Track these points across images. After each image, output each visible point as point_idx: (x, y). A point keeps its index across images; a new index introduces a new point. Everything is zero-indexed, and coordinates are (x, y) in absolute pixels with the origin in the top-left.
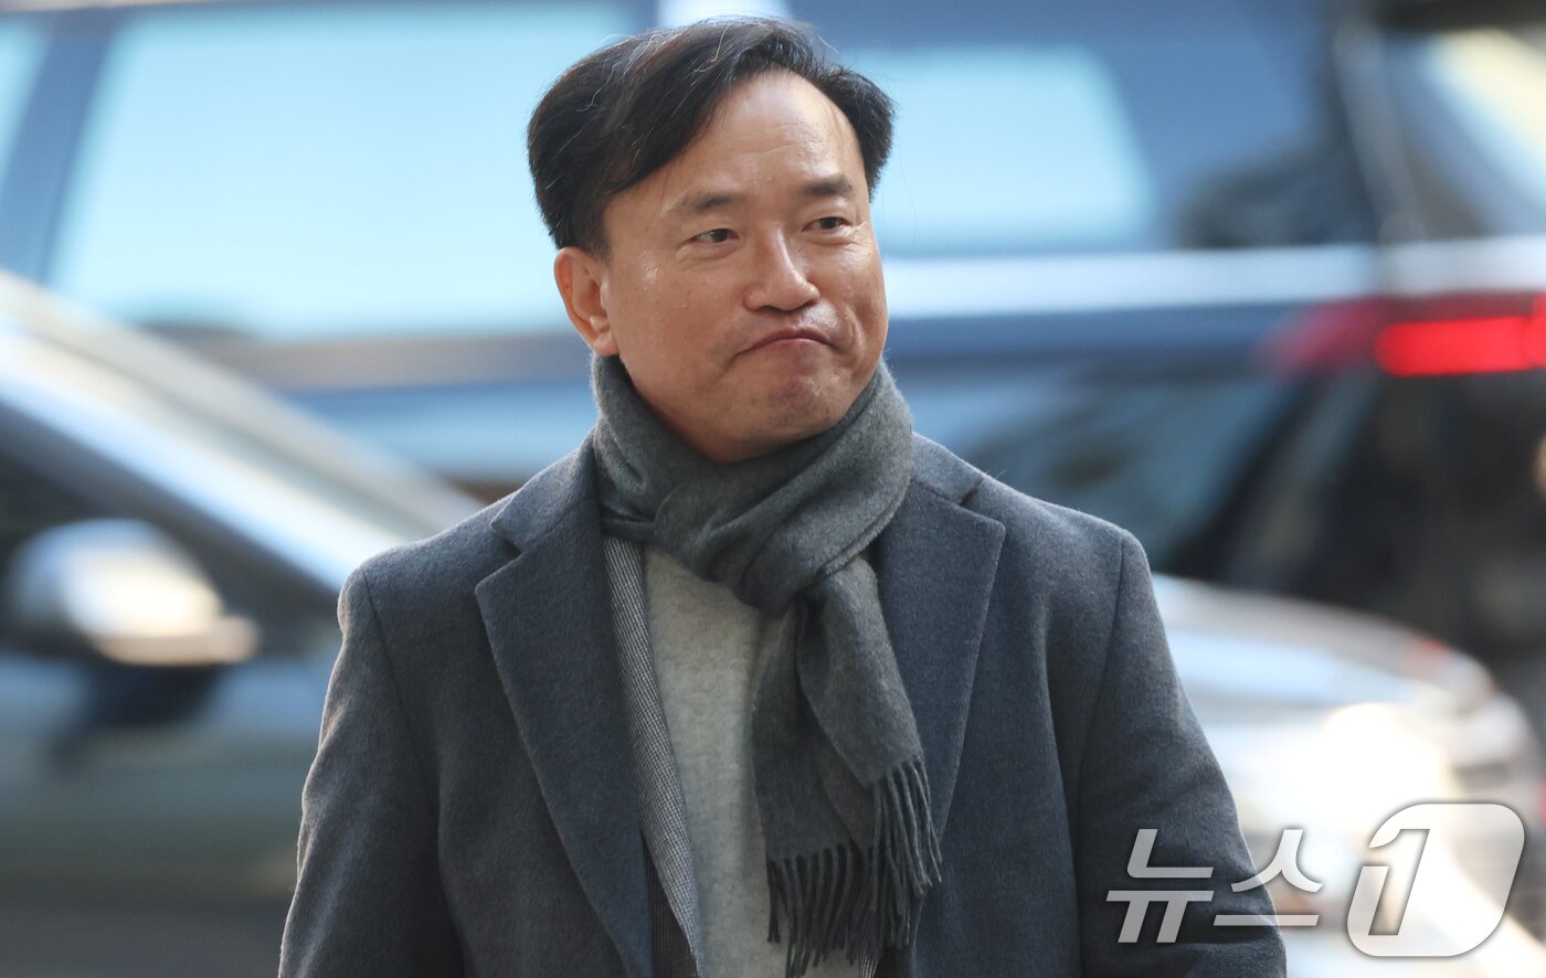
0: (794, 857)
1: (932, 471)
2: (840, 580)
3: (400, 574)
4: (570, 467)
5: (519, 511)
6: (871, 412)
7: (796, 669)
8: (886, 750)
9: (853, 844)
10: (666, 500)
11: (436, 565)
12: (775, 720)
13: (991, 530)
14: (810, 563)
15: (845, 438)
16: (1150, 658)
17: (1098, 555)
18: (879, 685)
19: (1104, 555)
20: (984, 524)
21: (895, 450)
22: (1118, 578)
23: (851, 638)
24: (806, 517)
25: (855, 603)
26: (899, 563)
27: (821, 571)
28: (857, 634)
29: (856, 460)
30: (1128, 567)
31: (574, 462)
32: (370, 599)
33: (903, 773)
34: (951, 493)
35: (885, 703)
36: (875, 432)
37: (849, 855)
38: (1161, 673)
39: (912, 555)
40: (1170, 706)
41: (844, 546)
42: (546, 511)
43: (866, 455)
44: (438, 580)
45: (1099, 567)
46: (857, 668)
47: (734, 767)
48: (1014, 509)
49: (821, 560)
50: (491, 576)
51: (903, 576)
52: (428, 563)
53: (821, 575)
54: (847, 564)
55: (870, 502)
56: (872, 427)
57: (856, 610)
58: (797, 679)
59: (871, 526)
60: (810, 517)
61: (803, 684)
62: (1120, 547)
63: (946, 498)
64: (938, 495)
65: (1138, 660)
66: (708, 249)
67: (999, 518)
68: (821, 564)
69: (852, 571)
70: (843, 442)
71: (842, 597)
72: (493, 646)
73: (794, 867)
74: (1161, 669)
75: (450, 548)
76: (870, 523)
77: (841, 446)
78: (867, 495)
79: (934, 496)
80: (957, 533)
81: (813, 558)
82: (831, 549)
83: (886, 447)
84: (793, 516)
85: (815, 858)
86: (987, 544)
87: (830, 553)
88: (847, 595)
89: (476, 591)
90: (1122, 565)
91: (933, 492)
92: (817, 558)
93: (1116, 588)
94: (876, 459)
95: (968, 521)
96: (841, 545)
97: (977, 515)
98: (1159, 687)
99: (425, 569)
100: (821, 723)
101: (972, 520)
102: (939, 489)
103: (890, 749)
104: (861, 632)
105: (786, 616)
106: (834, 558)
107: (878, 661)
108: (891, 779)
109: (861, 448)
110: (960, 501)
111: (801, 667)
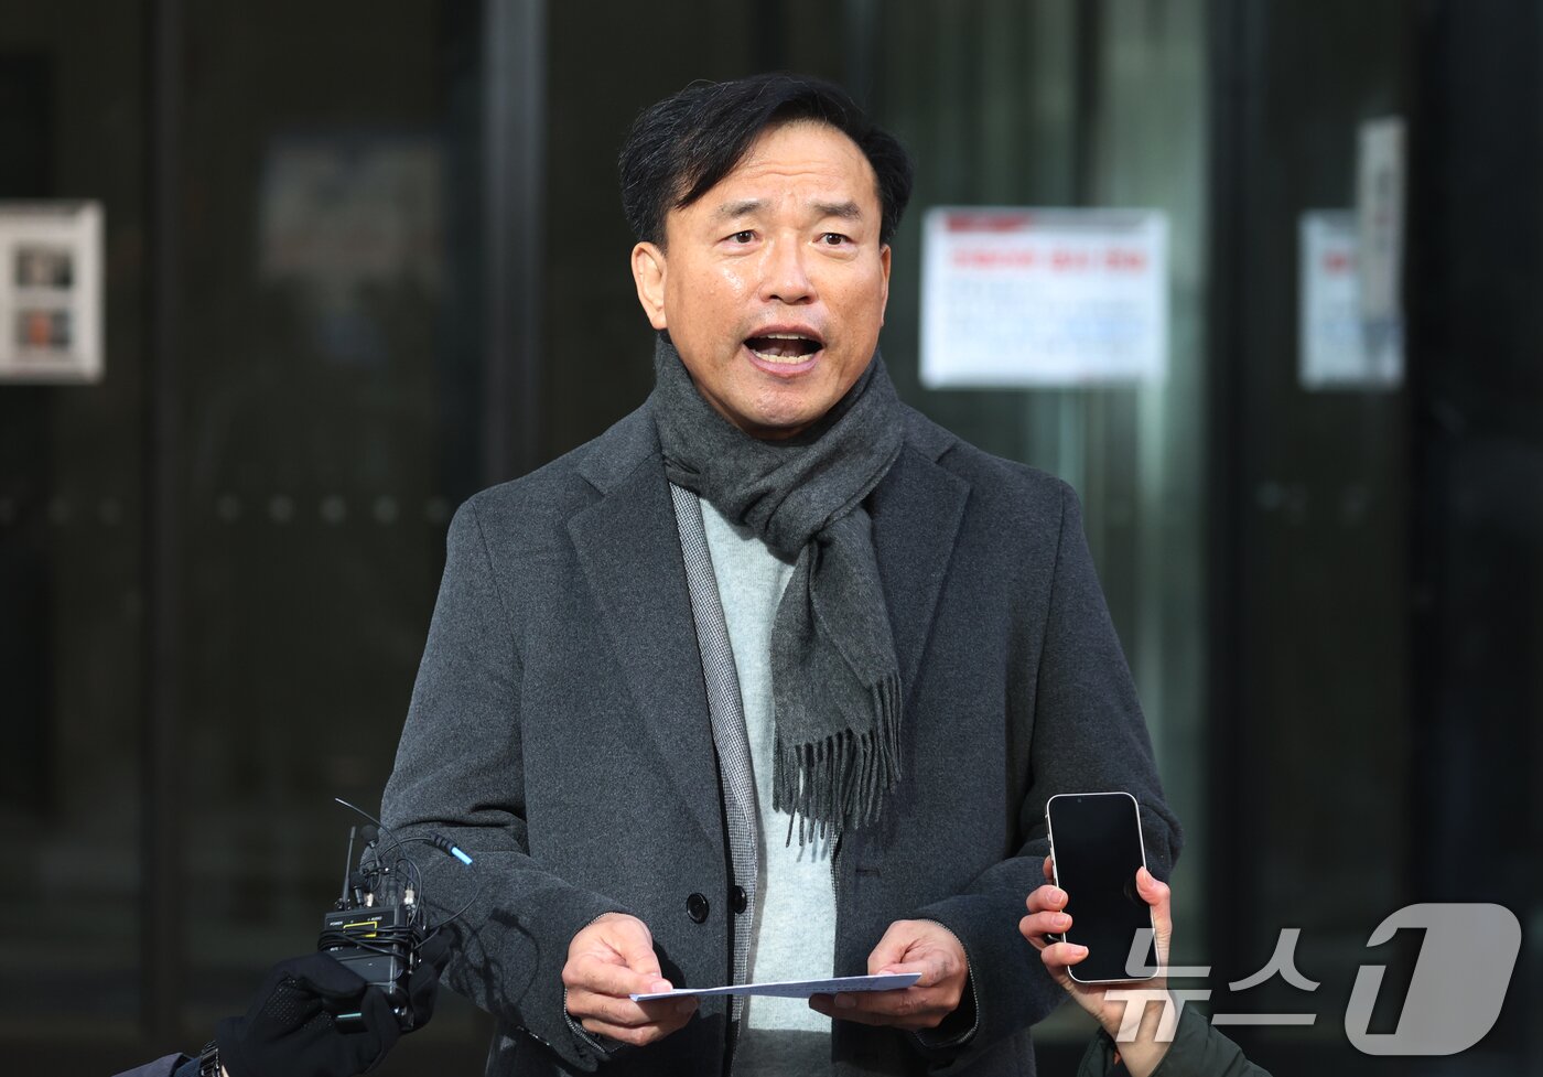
1: (915, 434)
5: (598, 460)
7: (808, 595)
9: (849, 733)
12: (791, 636)
13: (959, 487)
20: (955, 481)
22: (1060, 521)
24: (818, 478)
27: (831, 518)
29: (859, 430)
30: (1068, 512)
32: (478, 523)
34: (929, 454)
36: (874, 408)
41: (848, 499)
43: (867, 426)
47: (759, 665)
48: (977, 467)
50: (581, 514)
53: (829, 522)
55: (869, 461)
56: (871, 403)
58: (810, 603)
59: (870, 480)
60: (822, 477)
61: (816, 607)
63: (926, 457)
64: (920, 454)
66: (735, 246)
67: (965, 477)
68: (829, 513)
70: (849, 416)
73: (803, 752)
77: (847, 419)
79: (918, 455)
80: (933, 486)
81: (823, 508)
82: (838, 500)
83: (882, 419)
84: (808, 477)
85: (820, 744)
86: (956, 498)
87: (838, 503)
89: (569, 523)
90: (1064, 510)
91: (917, 451)
92: (826, 508)
93: (1058, 529)
94: (874, 428)
96: (846, 498)
97: (948, 473)
100: (830, 636)
101: (946, 477)
102: (920, 449)
105: (804, 553)
106: (838, 510)
109: (863, 421)
110: (936, 460)
111: (813, 594)
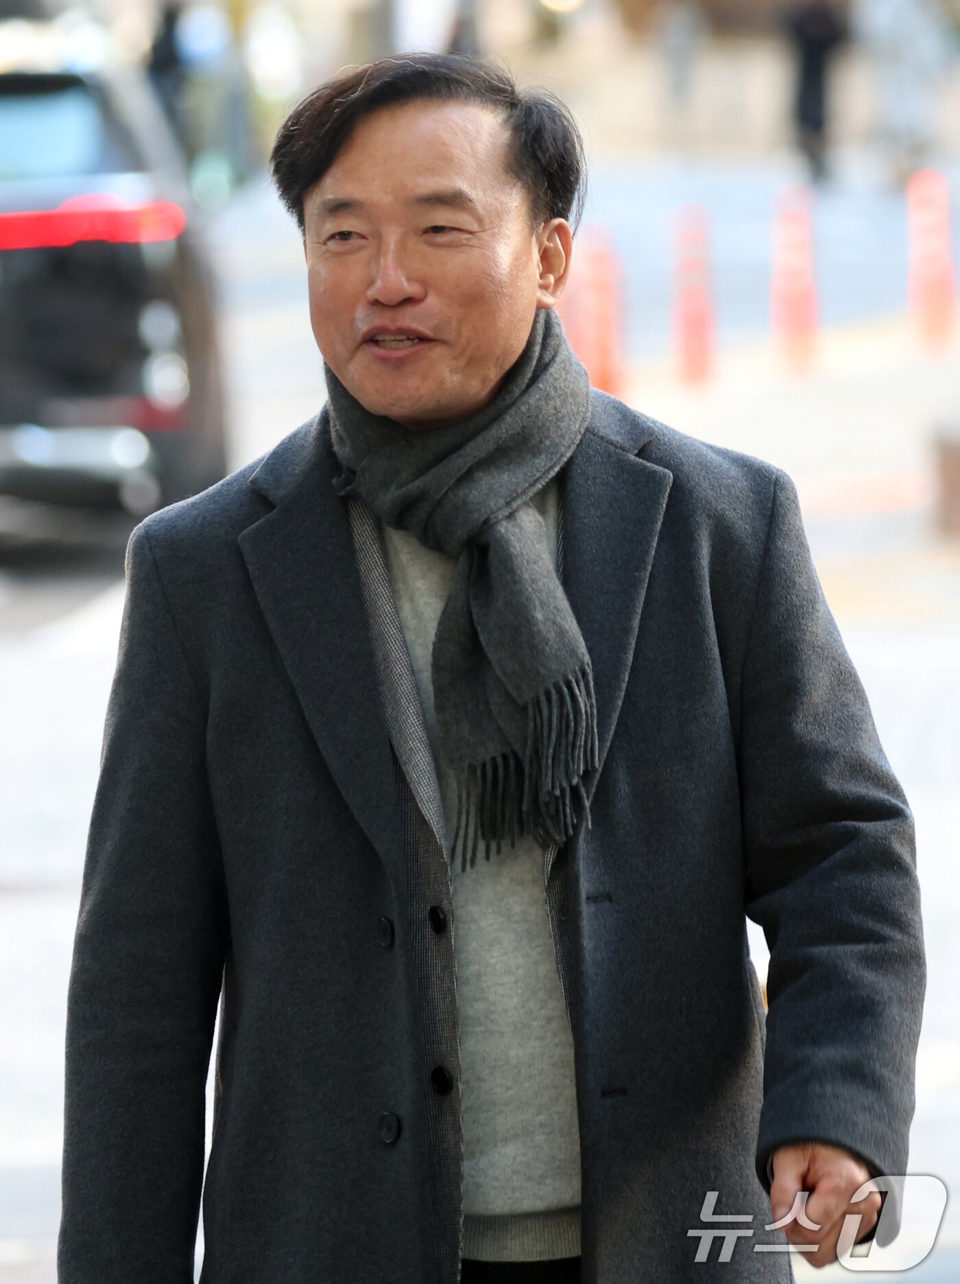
0: (467, 765)
1: (613, 426)
2: (503, 528)
3: (174, 527)
4: (313, 429)
5: (271, 470)
6: (541, 386)
7: (469, 604)
8: (539, 673)
9: (515, 754)
10: (364, 463)
11: (204, 517)
12: (452, 648)
13: (660, 477)
14: (476, 515)
15: (514, 409)
16: (797, 579)
17: (753, 493)
18: (533, 617)
19: (759, 493)
20: (655, 472)
21: (564, 416)
22: (769, 513)
23: (509, 577)
24: (479, 475)
25: (515, 548)
26: (582, 507)
27: (486, 522)
28: (515, 573)
29: (524, 427)
30: (778, 503)
31: (315, 425)
32: (150, 549)
33: (553, 692)
34: (627, 445)
35: (539, 632)
36: (543, 403)
37: (512, 762)
38: (807, 591)
39: (592, 498)
40: (813, 620)
41: (508, 500)
42: (294, 469)
43: (534, 423)
44: (206, 530)
45: (753, 503)
46: (514, 603)
48: (681, 455)
49: (486, 512)
50: (251, 527)
51: (585, 518)
52: (198, 516)
53: (487, 525)
54: (510, 514)
55: (537, 461)
56: (540, 399)
57: (515, 553)
58: (470, 614)
60: (482, 475)
61: (475, 617)
62: (772, 486)
63: (623, 449)
64: (616, 447)
65: (786, 581)
67: (667, 466)
68: (486, 516)
69: (516, 519)
70: (513, 413)
71: (503, 543)
72: (256, 588)
74: (806, 588)
75: (216, 502)
76: (535, 478)
77: (511, 415)
78: (534, 456)
79: (613, 448)
80: (631, 480)
81: (479, 510)
82: (497, 502)
83: (555, 414)
84: (467, 477)
85: (484, 765)
86: (657, 489)
87: (495, 505)
88: (507, 541)
89: (239, 538)
90: (774, 501)
91: (612, 444)
92: (483, 510)
93: (768, 521)
94: (544, 425)
95: (641, 470)
96: (506, 498)
97: (649, 464)
98: (805, 603)
99: (195, 521)
100: (486, 649)
101: (645, 468)
102: (617, 442)
103: (542, 671)
104: (519, 572)
105: (461, 559)
106: (499, 509)
107: (534, 596)
108: (543, 698)
109: (529, 417)
110: (636, 451)
111: (473, 603)
